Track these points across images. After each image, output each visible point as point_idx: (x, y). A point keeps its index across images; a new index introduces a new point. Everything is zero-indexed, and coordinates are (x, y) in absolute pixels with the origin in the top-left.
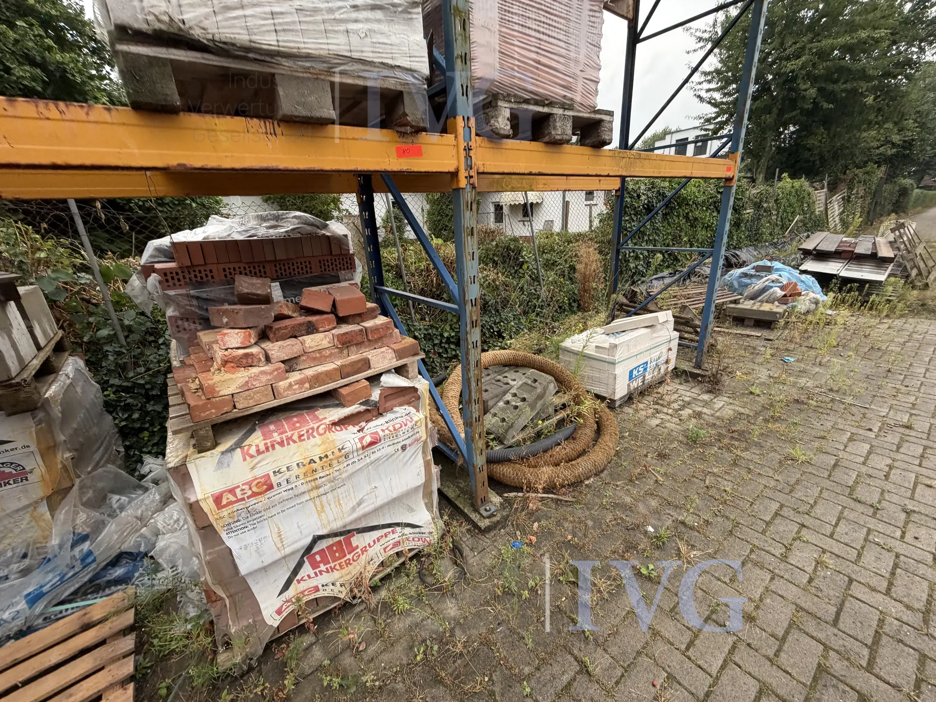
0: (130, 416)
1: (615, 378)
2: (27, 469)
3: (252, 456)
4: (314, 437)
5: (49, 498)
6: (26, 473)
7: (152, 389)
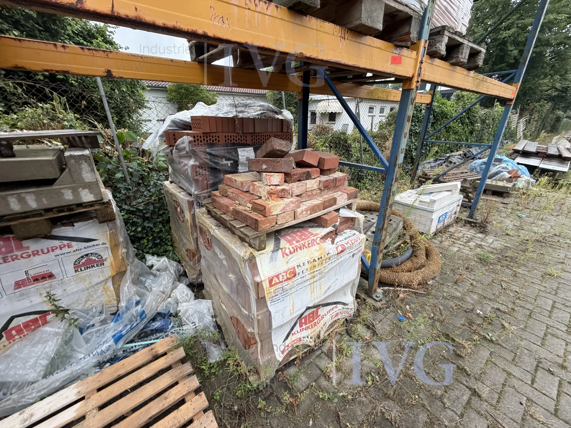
0: (136, 229)
1: (432, 221)
2: (104, 258)
3: (287, 255)
4: (315, 245)
5: (113, 278)
6: (103, 261)
7: (146, 213)
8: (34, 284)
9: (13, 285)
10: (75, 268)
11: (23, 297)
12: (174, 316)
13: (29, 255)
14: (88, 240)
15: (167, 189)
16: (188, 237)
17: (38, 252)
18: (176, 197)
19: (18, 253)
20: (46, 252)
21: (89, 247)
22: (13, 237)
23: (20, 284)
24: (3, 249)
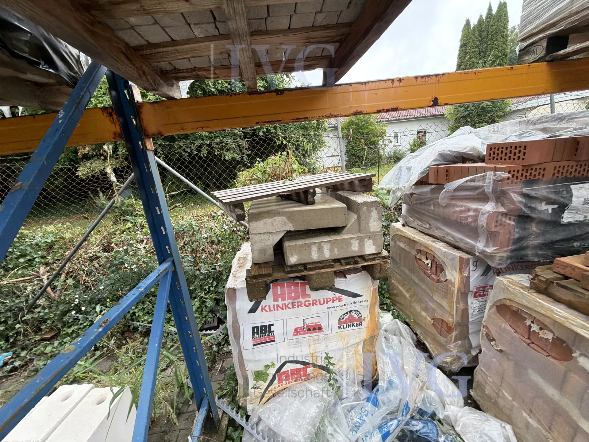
2: (363, 317)
5: (365, 342)
6: (362, 320)
8: (307, 333)
9: (293, 331)
10: (339, 323)
11: (298, 345)
12: (439, 421)
13: (310, 304)
14: (355, 295)
15: (402, 234)
16: (445, 304)
17: (317, 302)
18: (428, 248)
19: (303, 300)
20: (322, 303)
21: (354, 303)
22: (301, 283)
23: (297, 331)
24: (293, 294)
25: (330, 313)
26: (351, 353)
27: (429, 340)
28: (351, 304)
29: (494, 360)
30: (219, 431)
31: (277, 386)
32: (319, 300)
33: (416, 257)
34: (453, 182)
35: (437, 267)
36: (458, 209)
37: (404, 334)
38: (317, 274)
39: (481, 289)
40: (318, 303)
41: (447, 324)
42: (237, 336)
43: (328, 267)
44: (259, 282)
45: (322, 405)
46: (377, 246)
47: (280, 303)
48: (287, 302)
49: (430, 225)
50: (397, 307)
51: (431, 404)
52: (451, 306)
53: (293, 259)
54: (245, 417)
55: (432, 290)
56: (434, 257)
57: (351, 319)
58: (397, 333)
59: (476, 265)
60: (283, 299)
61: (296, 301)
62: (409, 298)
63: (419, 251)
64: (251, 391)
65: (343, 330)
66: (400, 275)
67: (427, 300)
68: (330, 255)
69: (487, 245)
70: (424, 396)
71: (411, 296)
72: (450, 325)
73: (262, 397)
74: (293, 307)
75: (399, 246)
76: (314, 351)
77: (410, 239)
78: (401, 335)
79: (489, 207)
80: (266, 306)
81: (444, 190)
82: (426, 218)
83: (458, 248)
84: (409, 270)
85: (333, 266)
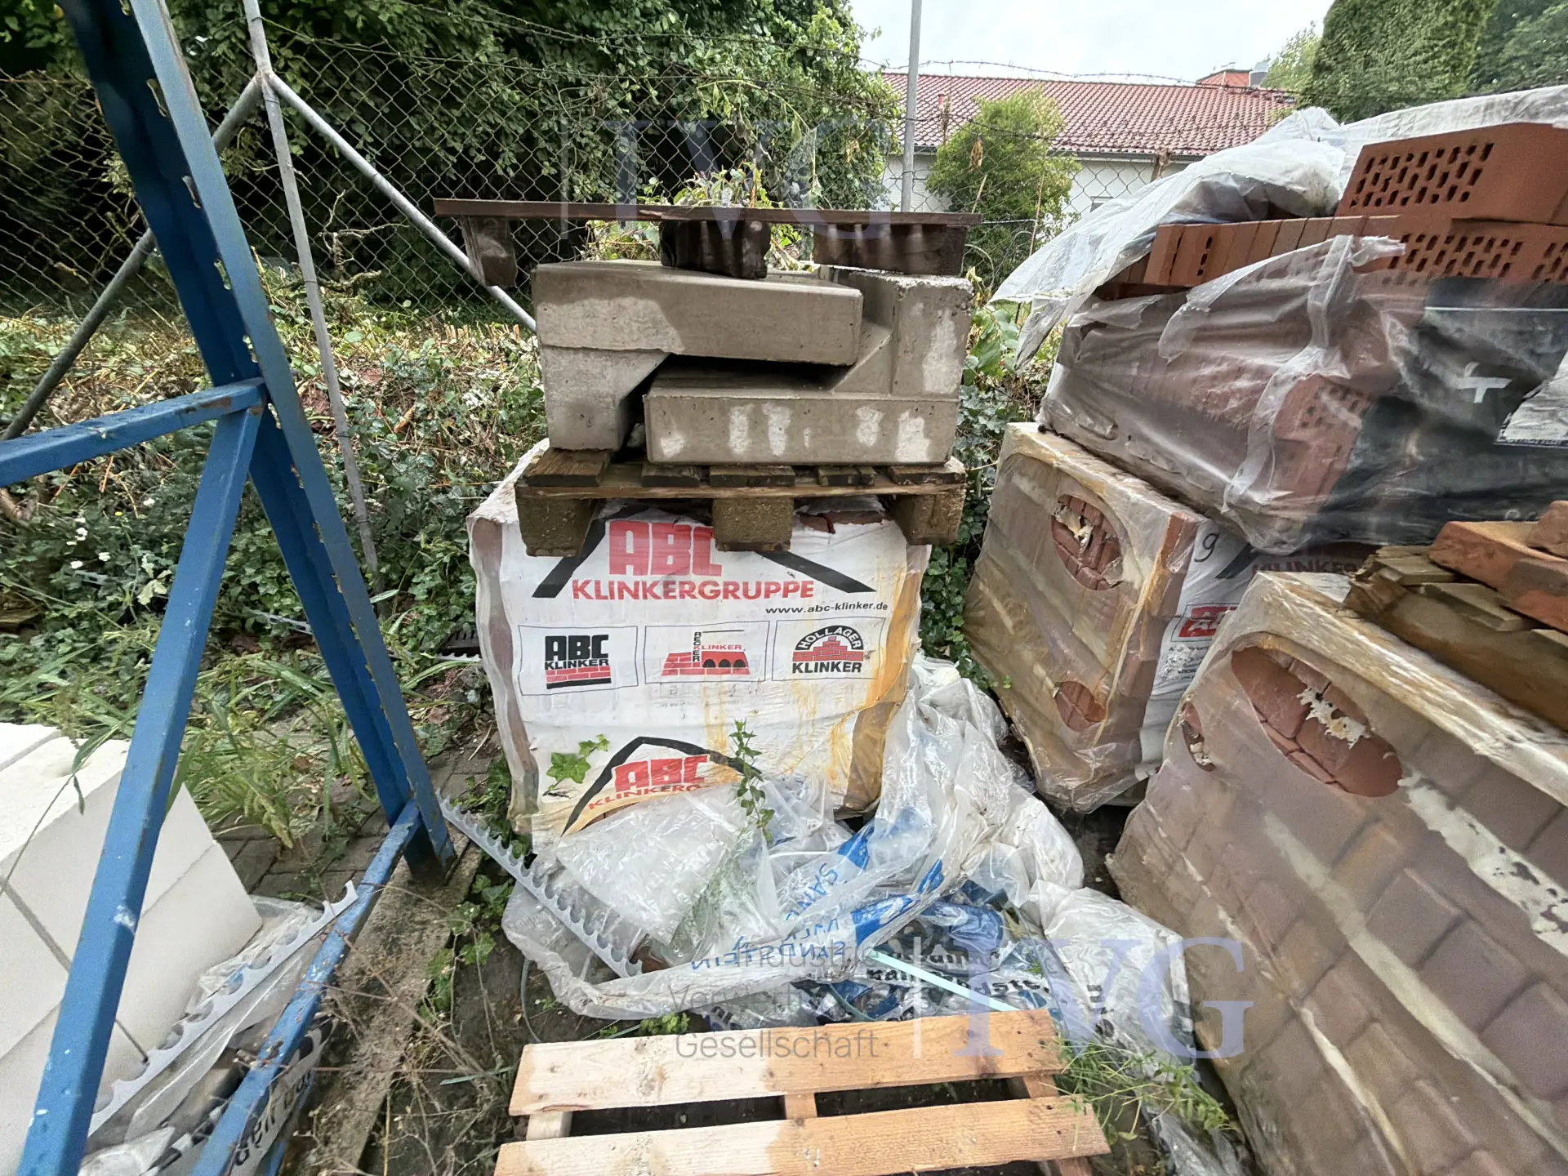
2: (866, 648)
5: (863, 714)
6: (862, 656)
8: (702, 673)
9: (664, 662)
10: (796, 657)
11: (674, 701)
12: (1012, 913)
13: (717, 593)
14: (852, 586)
15: (1030, 452)
16: (1099, 648)
17: (737, 589)
18: (1089, 490)
19: (697, 579)
20: (752, 593)
21: (846, 606)
22: (697, 529)
23: (675, 664)
24: (670, 560)
25: (773, 625)
26: (821, 739)
27: (1038, 734)
28: (837, 607)
29: (1185, 788)
30: (452, 883)
31: (613, 795)
32: (746, 584)
33: (1054, 518)
34: (1217, 281)
35: (1103, 546)
36: (1208, 371)
37: (976, 714)
38: (738, 500)
39: (1207, 614)
40: (740, 593)
41: (1092, 698)
42: (505, 655)
43: (774, 481)
44: (554, 500)
45: (720, 848)
46: (937, 442)
47: (630, 577)
48: (649, 578)
49: (1115, 426)
50: (979, 653)
51: (998, 874)
52: (1113, 654)
53: (669, 445)
54: (522, 857)
55: (1075, 611)
56: (1102, 516)
57: (833, 649)
58: (961, 713)
59: (1212, 546)
60: (640, 570)
61: (678, 578)
62: (1012, 631)
63: (1067, 501)
64: (543, 800)
65: (804, 675)
66: (1002, 571)
67: (1056, 634)
68: (789, 448)
69: (1256, 486)
70: (987, 856)
71: (1018, 625)
72: (1099, 702)
73: (574, 817)
74: (666, 595)
75: (1018, 490)
76: (719, 721)
77: (1049, 466)
78: (971, 718)
79: (1301, 363)
80: (587, 583)
81: (1184, 308)
82: (1108, 405)
83: (1173, 494)
84: (1028, 556)
85: (789, 483)
